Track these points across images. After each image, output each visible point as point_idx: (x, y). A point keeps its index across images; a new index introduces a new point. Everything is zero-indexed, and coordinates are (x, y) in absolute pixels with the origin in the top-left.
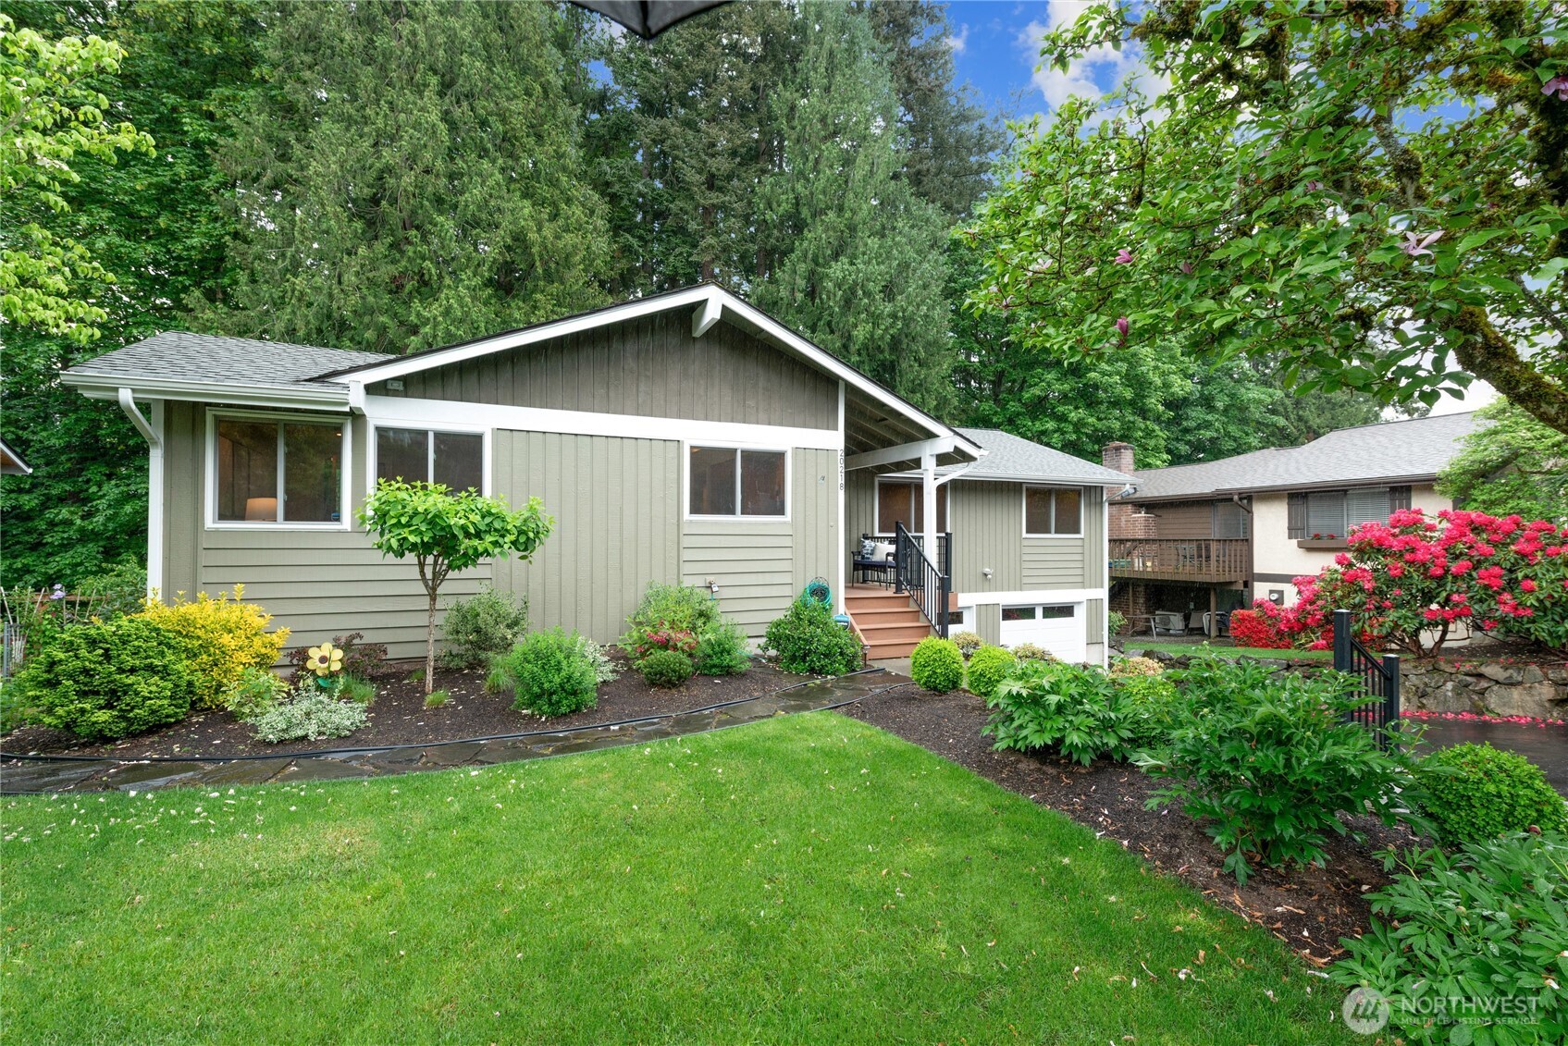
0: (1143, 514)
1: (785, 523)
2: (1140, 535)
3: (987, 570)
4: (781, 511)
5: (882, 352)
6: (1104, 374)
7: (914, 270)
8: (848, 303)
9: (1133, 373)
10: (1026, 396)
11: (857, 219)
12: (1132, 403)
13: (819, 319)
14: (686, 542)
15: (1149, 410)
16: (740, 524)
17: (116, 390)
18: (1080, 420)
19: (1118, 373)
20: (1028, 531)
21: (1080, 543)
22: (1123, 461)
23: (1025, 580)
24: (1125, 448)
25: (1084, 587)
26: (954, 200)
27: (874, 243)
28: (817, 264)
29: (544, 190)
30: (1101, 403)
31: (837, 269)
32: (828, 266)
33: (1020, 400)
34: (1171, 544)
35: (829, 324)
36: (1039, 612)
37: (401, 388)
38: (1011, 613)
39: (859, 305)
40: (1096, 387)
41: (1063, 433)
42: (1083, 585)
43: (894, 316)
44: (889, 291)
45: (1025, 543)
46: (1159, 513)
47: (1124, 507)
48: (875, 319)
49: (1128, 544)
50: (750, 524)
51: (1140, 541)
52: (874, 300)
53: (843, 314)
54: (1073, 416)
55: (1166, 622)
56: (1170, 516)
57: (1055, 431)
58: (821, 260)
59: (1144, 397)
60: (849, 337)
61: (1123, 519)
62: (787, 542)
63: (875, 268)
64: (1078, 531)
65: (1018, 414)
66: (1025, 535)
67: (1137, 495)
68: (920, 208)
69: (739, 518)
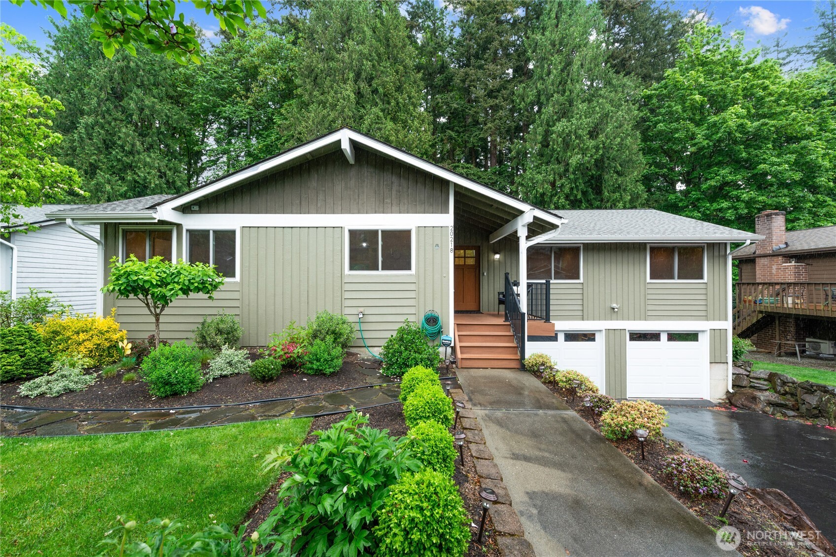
0: (793, 263)
1: (411, 275)
2: (791, 279)
3: (614, 305)
4: (409, 268)
5: (590, 170)
6: (773, 164)
7: (612, 117)
8: (567, 145)
9: (802, 161)
10: (704, 186)
11: (574, 95)
12: (802, 183)
13: (551, 158)
14: (347, 287)
15: (820, 187)
16: (381, 276)
17: (65, 219)
18: (751, 199)
19: (787, 162)
20: (651, 278)
21: (703, 286)
22: (774, 224)
23: (650, 313)
24: (776, 214)
25: (707, 320)
26: (651, 71)
27: (583, 107)
28: (548, 125)
29: (402, 116)
30: (772, 185)
31: (560, 126)
32: (554, 125)
33: (700, 190)
34: (821, 287)
35: (557, 159)
36: (664, 337)
37: (198, 209)
38: (638, 336)
39: (573, 145)
40: (765, 174)
41: (736, 209)
42: (707, 318)
43: (597, 148)
44: (593, 134)
45: (649, 286)
46: (810, 262)
47: (775, 259)
48: (584, 152)
49: (777, 287)
50: (387, 276)
51: (789, 284)
52: (583, 140)
53: (565, 151)
54: (745, 197)
55: (816, 347)
56: (819, 264)
57: (729, 208)
58: (551, 123)
59: (814, 177)
60: (568, 164)
61: (774, 267)
62: (412, 287)
63: (585, 121)
64: (702, 277)
65: (698, 199)
66: (648, 280)
67: (789, 249)
68: (618, 80)
69: (380, 272)
